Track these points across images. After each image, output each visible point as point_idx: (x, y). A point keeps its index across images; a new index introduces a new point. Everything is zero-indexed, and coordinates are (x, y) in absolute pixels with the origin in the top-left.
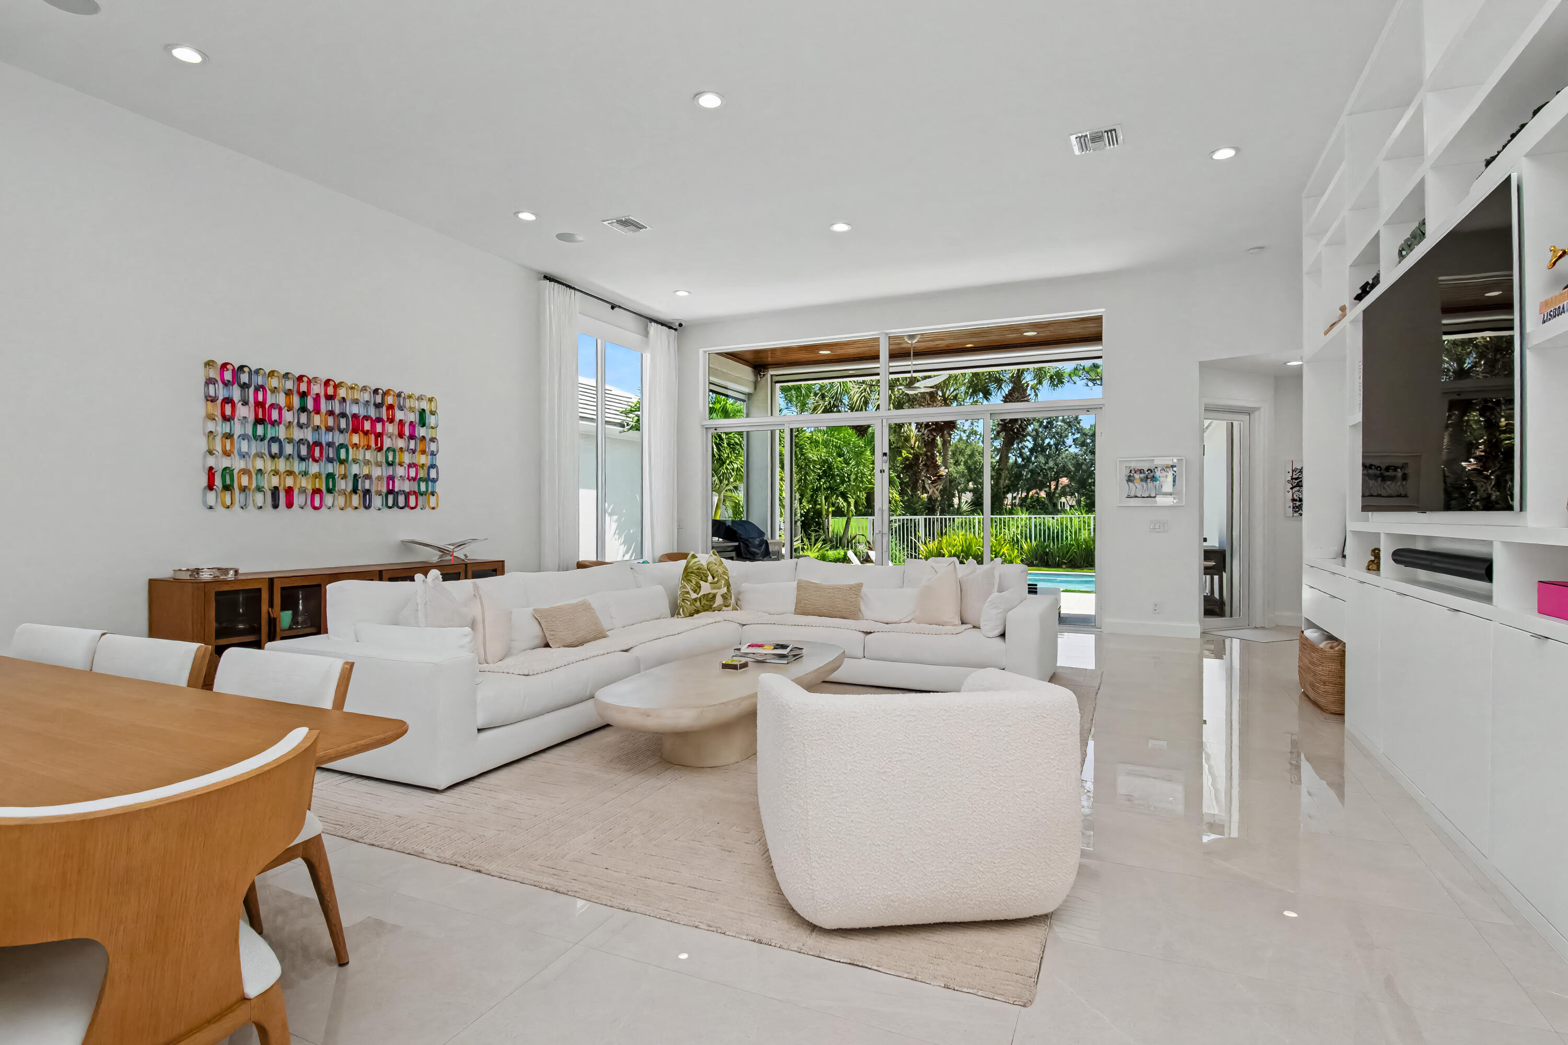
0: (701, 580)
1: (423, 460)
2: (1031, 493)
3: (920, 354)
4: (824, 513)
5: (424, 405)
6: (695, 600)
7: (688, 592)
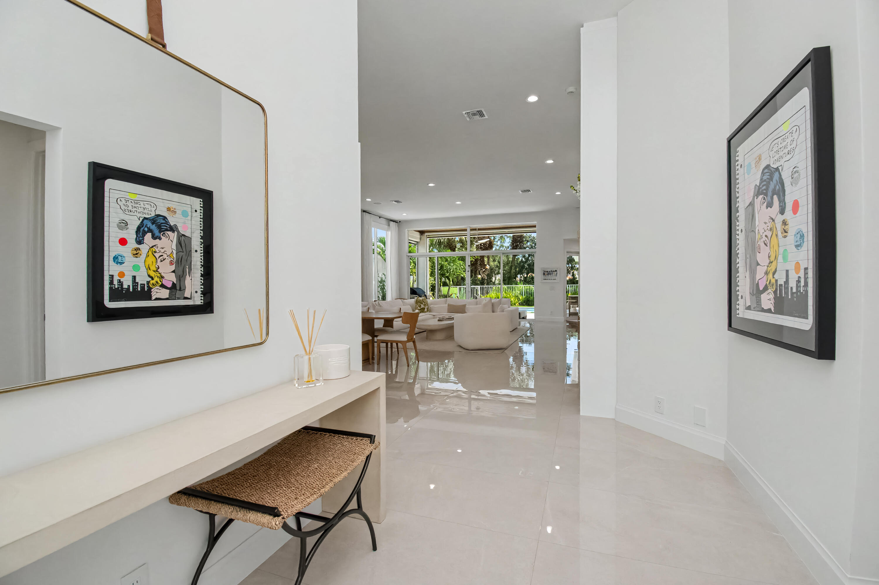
0: (421, 304)
2: (529, 275)
6: (419, 309)
7: (417, 307)
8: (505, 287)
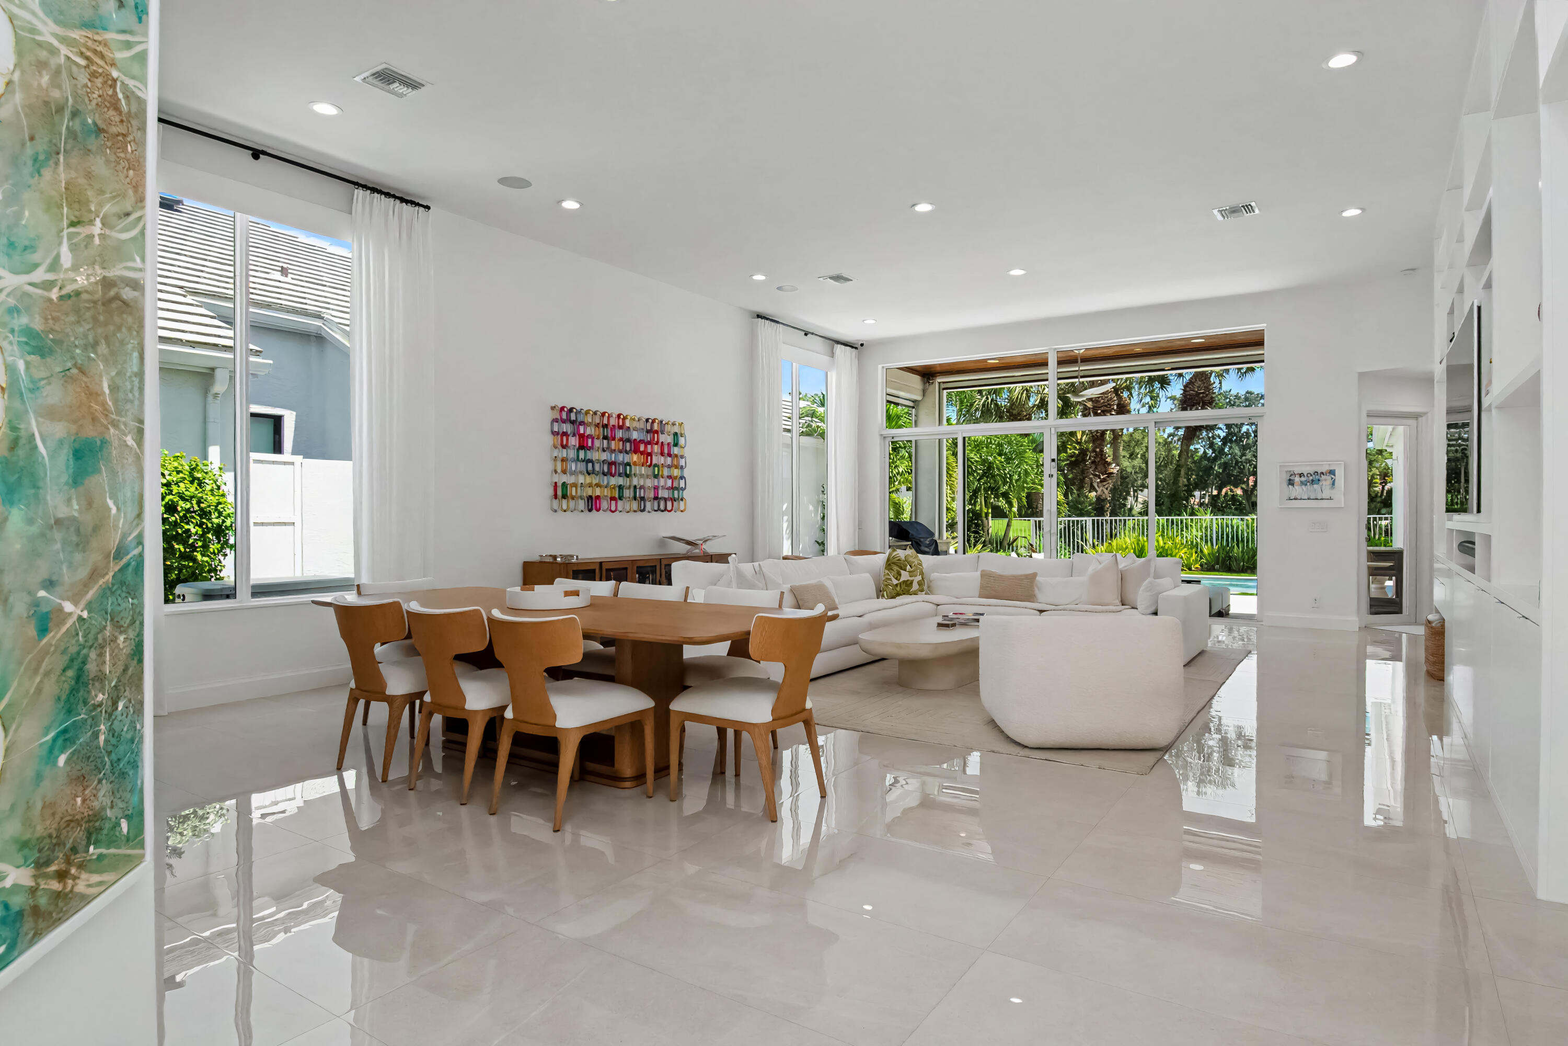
0: (901, 569)
1: (676, 472)
2: (1224, 491)
3: (1086, 360)
4: (984, 515)
5: (676, 429)
6: (897, 585)
7: (890, 579)
8: (1163, 520)
